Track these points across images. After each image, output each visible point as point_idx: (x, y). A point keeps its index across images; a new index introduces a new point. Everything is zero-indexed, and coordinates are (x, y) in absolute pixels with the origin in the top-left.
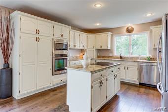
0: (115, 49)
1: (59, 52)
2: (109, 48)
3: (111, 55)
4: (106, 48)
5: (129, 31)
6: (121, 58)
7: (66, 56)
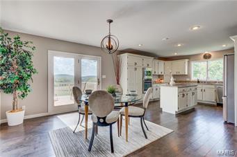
0: (192, 75)
1: (146, 77)
2: (186, 74)
3: (188, 80)
4: (183, 74)
5: (207, 57)
6: (198, 82)
7: (151, 80)
